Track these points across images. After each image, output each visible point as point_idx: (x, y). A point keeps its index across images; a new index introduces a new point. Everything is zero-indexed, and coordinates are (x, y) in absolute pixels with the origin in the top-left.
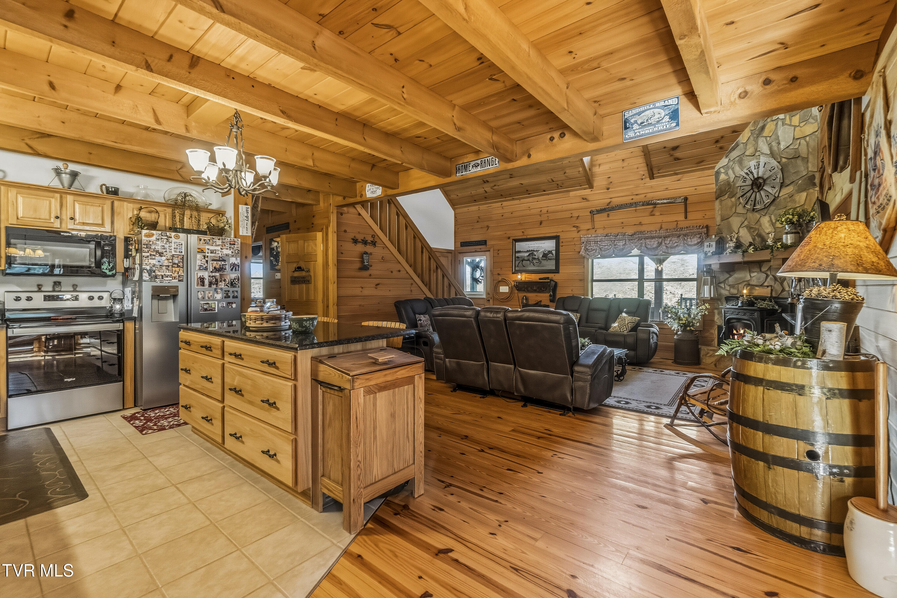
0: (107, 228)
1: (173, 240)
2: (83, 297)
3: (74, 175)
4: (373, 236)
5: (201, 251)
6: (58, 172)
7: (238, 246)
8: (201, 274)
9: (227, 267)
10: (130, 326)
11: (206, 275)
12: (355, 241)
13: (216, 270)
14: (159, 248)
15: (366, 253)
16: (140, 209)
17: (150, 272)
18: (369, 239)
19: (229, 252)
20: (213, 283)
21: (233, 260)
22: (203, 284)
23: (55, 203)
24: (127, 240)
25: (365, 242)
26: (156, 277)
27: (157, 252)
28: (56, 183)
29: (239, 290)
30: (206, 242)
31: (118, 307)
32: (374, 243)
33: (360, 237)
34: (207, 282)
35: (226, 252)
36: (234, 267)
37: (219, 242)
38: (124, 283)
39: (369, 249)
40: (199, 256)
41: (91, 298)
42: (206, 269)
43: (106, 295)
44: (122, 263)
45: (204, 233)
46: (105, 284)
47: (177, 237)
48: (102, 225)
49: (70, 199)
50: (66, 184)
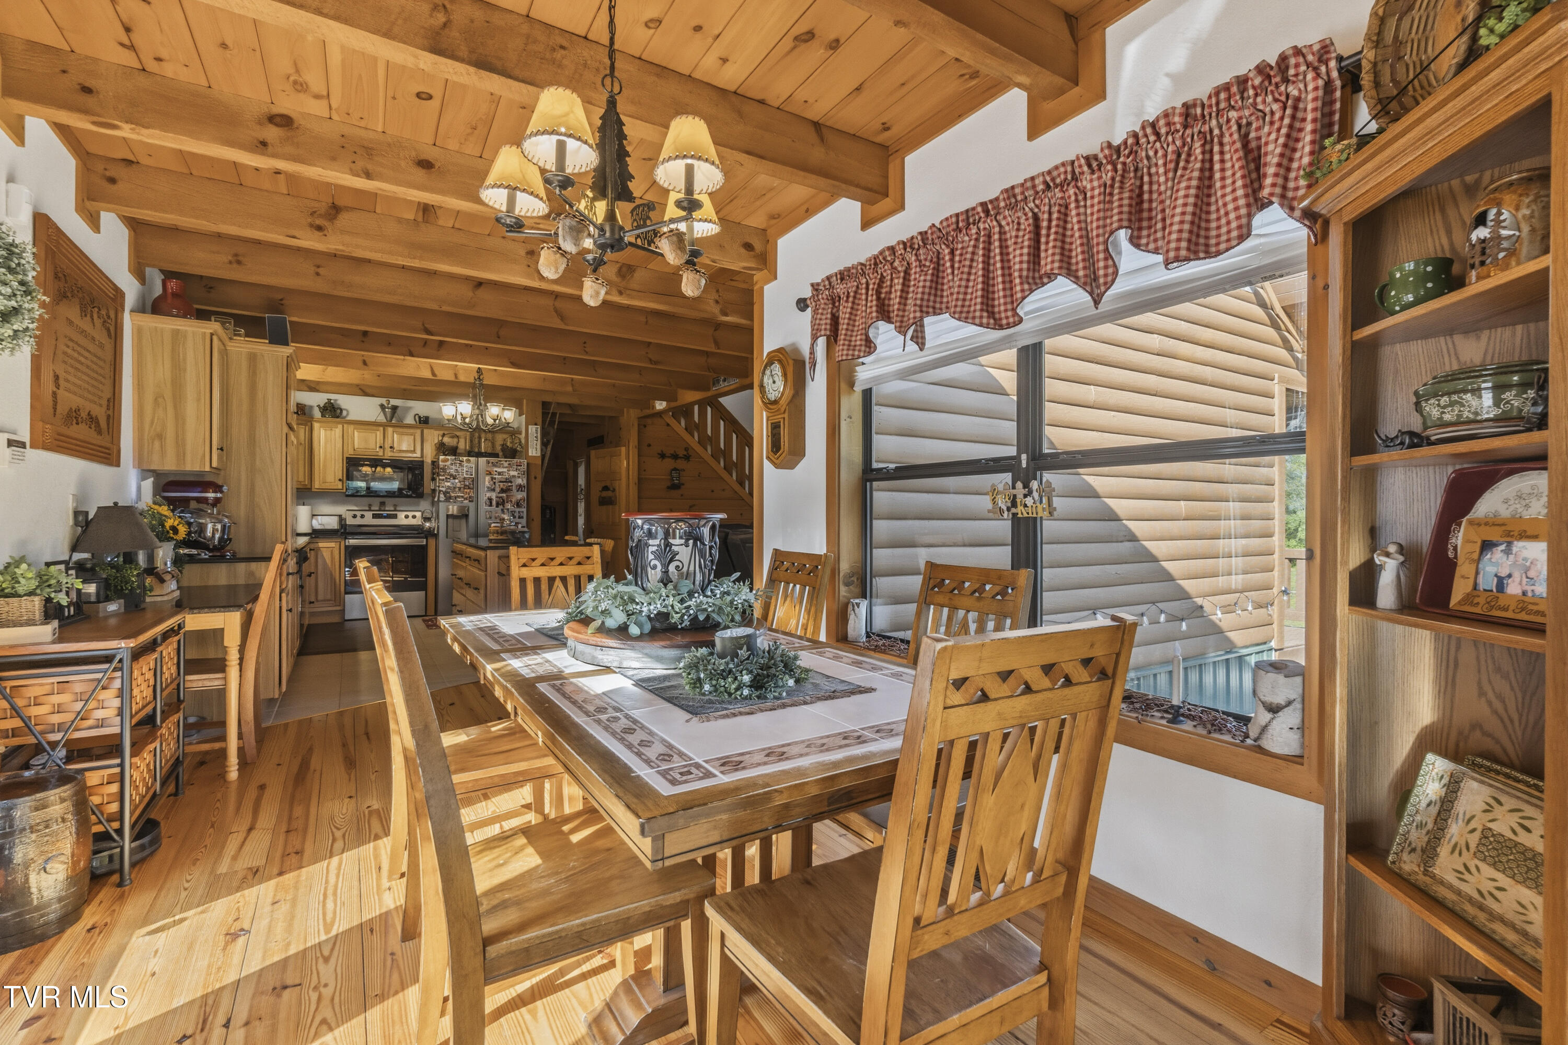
0: (418, 454)
1: (465, 464)
2: (401, 515)
3: (395, 408)
4: (686, 449)
5: (490, 473)
6: (382, 406)
7: (524, 467)
8: (488, 495)
9: (514, 488)
10: (432, 542)
11: (493, 495)
12: (663, 456)
13: (502, 491)
14: (452, 472)
15: (675, 469)
16: (444, 435)
17: (445, 493)
18: (681, 453)
19: (515, 473)
20: (501, 503)
21: (519, 481)
22: (491, 505)
23: (379, 434)
24: (433, 463)
25: (675, 457)
26: (450, 498)
27: (451, 475)
28: (382, 419)
29: (525, 510)
30: (494, 465)
31: (428, 524)
32: (687, 458)
33: (668, 452)
34: (494, 503)
35: (513, 473)
36: (520, 488)
37: (506, 464)
38: (433, 503)
39: (680, 464)
40: (488, 478)
41: (407, 517)
42: (494, 490)
43: (418, 514)
44: (428, 485)
45: (496, 456)
46: (418, 505)
47: (468, 461)
48: (414, 451)
49: (390, 430)
50: (389, 416)
